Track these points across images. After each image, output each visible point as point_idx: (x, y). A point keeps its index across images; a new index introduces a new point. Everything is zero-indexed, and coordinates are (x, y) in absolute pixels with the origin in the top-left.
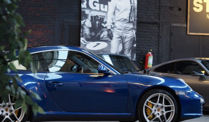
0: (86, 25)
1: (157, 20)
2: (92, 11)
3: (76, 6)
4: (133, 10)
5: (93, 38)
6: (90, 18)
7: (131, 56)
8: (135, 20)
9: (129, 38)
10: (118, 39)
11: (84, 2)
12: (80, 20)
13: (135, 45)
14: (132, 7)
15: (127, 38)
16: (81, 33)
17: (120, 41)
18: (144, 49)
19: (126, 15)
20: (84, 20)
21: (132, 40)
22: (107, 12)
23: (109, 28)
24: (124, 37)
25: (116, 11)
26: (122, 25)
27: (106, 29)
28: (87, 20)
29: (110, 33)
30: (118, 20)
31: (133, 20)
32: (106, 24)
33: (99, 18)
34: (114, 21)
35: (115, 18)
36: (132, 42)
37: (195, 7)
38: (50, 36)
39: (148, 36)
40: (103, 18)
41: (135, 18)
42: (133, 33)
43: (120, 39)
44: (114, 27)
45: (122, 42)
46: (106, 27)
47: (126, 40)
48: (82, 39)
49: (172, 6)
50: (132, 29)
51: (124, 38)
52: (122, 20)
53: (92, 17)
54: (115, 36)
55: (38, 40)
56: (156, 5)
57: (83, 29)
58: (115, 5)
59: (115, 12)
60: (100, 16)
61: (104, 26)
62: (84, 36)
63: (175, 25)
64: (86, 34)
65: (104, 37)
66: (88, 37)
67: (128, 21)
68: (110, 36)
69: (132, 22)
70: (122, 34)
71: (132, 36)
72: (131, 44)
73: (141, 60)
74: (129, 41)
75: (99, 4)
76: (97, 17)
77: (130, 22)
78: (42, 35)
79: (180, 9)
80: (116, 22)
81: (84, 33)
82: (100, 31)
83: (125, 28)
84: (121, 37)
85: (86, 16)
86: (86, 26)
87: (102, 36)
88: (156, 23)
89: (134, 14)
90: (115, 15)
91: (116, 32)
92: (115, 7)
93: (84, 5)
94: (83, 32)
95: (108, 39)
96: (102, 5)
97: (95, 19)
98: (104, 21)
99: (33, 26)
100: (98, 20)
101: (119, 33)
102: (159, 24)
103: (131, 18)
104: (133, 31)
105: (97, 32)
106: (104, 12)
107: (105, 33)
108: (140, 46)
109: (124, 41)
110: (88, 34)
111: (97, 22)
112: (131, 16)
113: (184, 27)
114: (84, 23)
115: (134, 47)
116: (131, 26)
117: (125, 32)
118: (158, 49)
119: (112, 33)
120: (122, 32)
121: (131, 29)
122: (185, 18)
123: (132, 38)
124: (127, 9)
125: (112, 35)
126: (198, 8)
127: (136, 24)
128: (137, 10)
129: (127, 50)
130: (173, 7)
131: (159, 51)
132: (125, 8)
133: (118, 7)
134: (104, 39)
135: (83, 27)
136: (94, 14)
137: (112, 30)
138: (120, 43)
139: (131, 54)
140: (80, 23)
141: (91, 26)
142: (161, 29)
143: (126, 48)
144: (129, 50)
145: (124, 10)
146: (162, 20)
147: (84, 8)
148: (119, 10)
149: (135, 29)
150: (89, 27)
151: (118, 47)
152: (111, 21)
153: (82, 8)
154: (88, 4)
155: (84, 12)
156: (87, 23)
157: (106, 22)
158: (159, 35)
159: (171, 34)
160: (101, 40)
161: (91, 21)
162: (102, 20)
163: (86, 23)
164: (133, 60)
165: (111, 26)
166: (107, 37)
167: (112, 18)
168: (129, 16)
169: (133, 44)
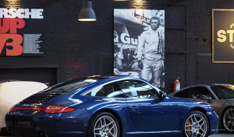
0: (118, 57)
1: (183, 51)
2: (124, 45)
3: (110, 41)
4: (161, 42)
5: (125, 69)
6: (122, 51)
7: (160, 84)
8: (163, 51)
9: (158, 67)
10: (148, 69)
11: (116, 37)
12: (113, 53)
13: (164, 74)
14: (160, 40)
15: (156, 67)
16: (114, 65)
17: (150, 70)
18: (173, 77)
19: (155, 47)
20: (117, 53)
21: (161, 69)
22: (137, 45)
23: (140, 59)
24: (154, 66)
25: (146, 44)
26: (151, 57)
27: (137, 60)
28: (119, 53)
29: (140, 63)
30: (148, 52)
31: (161, 52)
32: (136, 55)
33: (130, 51)
34: (144, 53)
35: (144, 51)
36: (160, 71)
37: (219, 37)
38: (86, 68)
39: (176, 65)
40: (134, 51)
41: (163, 50)
42: (162, 63)
43: (150, 69)
44: (144, 58)
45: (152, 72)
46: (137, 59)
47: (155, 70)
48: (115, 70)
49: (197, 38)
50: (161, 59)
51: (153, 68)
52: (151, 52)
53: (123, 50)
54: (145, 66)
55: (76, 71)
56: (183, 37)
57: (116, 61)
58: (145, 38)
59: (144, 45)
60: (131, 49)
61: (135, 58)
62: (117, 67)
63: (200, 54)
64: (118, 65)
65: (135, 67)
66: (120, 68)
67: (157, 52)
68: (141, 66)
69: (160, 53)
70: (151, 64)
71: (161, 66)
72: (160, 73)
73: (170, 87)
74: (158, 70)
75: (130, 39)
76: (128, 50)
77: (158, 53)
78: (79, 67)
79: (205, 40)
80: (146, 53)
81: (117, 65)
82: (131, 62)
83: (154, 58)
84: (151, 67)
85: (118, 50)
86: (119, 59)
87: (133, 66)
88: (182, 54)
89: (162, 46)
90: (145, 48)
91: (146, 63)
92: (144, 41)
93: (116, 40)
94: (116, 63)
95: (139, 69)
96: (133, 39)
97: (126, 52)
98: (135, 53)
99: (72, 60)
100: (129, 53)
101: (149, 63)
102: (186, 54)
103: (159, 49)
104: (161, 61)
105: (129, 63)
106: (134, 45)
107: (136, 64)
108: (169, 75)
109: (154, 70)
110: (120, 65)
111: (129, 55)
112: (159, 48)
113: (209, 56)
114: (117, 55)
115: (163, 75)
116: (160, 57)
117: (154, 63)
118: (186, 76)
119: (142, 64)
120: (152, 62)
121: (159, 59)
122: (210, 48)
123: (161, 68)
124: (155, 42)
125: (143, 65)
126: (222, 38)
127: (164, 55)
128: (165, 42)
129: (156, 78)
130: (199, 39)
131: (186, 79)
132: (153, 41)
133: (147, 40)
134: (135, 69)
135: (116, 59)
136: (126, 47)
137: (142, 61)
138: (150, 72)
139: (160, 81)
140: (113, 55)
141: (123, 58)
142: (187, 58)
143: (155, 77)
144: (158, 78)
145: (153, 43)
146: (189, 50)
147: (116, 43)
148: (148, 43)
149: (163, 60)
150: (121, 59)
151: (148, 76)
152: (141, 53)
153: (114, 42)
154: (119, 39)
155: (117, 45)
156: (120, 55)
157: (136, 54)
158: (186, 64)
159: (197, 63)
160: (132, 70)
161: (123, 53)
162: (133, 52)
163: (118, 55)
164: (162, 87)
165: (142, 57)
166: (138, 67)
167: (142, 50)
168: (157, 48)
169: (162, 73)
